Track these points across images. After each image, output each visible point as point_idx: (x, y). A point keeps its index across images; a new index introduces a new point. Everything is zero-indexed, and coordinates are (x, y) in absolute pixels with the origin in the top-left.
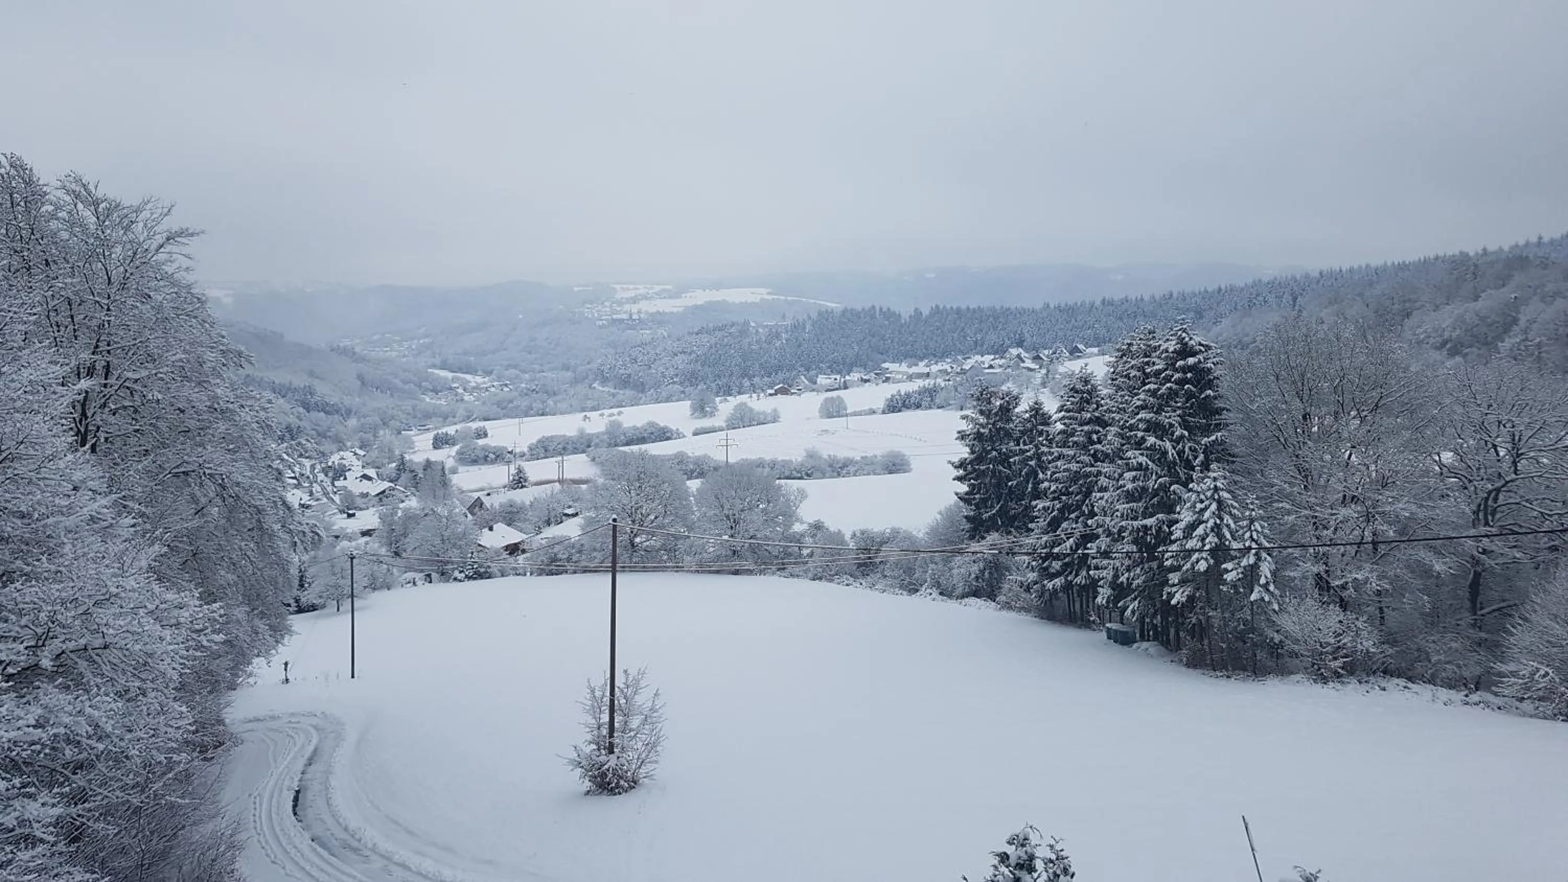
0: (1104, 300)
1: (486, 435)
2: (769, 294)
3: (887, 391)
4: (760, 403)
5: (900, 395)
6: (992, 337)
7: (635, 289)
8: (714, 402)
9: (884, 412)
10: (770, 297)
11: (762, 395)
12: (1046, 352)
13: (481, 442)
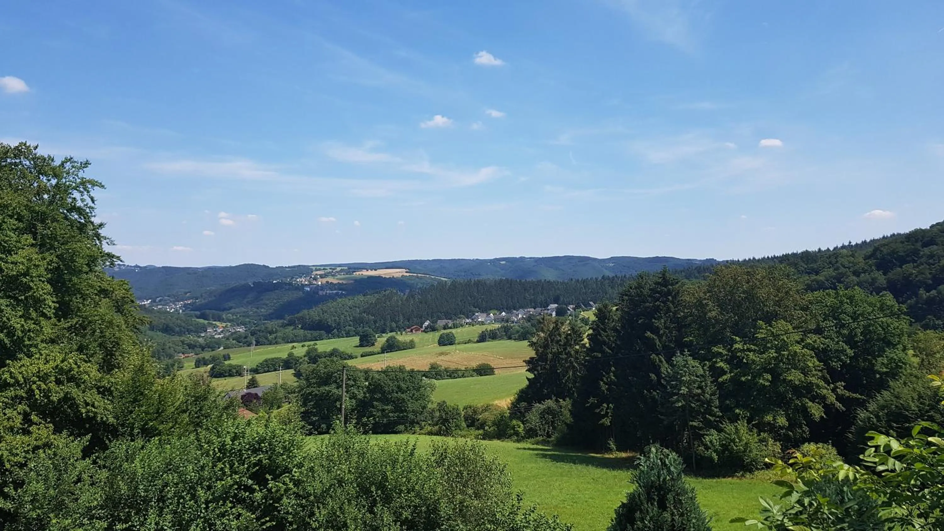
0: (604, 276)
1: (229, 358)
2: (406, 272)
3: (478, 330)
4: (403, 337)
5: (487, 331)
6: (541, 298)
7: (324, 269)
8: (374, 336)
9: (478, 342)
10: (408, 274)
11: (404, 333)
12: (572, 306)
13: (227, 363)
